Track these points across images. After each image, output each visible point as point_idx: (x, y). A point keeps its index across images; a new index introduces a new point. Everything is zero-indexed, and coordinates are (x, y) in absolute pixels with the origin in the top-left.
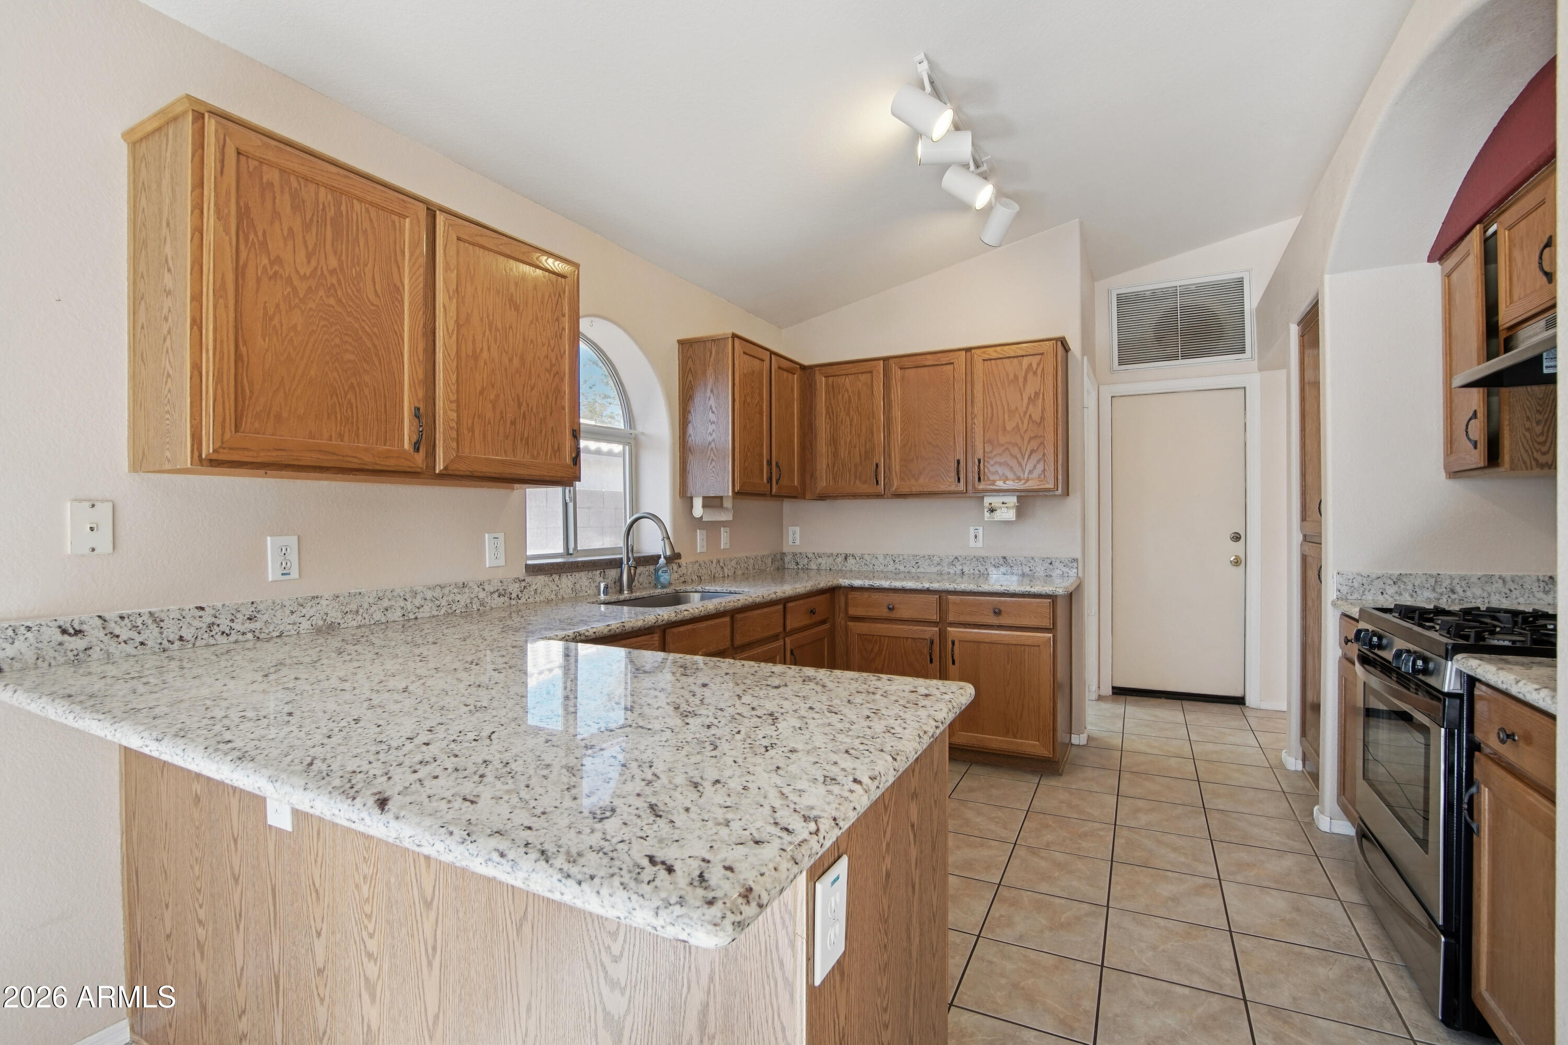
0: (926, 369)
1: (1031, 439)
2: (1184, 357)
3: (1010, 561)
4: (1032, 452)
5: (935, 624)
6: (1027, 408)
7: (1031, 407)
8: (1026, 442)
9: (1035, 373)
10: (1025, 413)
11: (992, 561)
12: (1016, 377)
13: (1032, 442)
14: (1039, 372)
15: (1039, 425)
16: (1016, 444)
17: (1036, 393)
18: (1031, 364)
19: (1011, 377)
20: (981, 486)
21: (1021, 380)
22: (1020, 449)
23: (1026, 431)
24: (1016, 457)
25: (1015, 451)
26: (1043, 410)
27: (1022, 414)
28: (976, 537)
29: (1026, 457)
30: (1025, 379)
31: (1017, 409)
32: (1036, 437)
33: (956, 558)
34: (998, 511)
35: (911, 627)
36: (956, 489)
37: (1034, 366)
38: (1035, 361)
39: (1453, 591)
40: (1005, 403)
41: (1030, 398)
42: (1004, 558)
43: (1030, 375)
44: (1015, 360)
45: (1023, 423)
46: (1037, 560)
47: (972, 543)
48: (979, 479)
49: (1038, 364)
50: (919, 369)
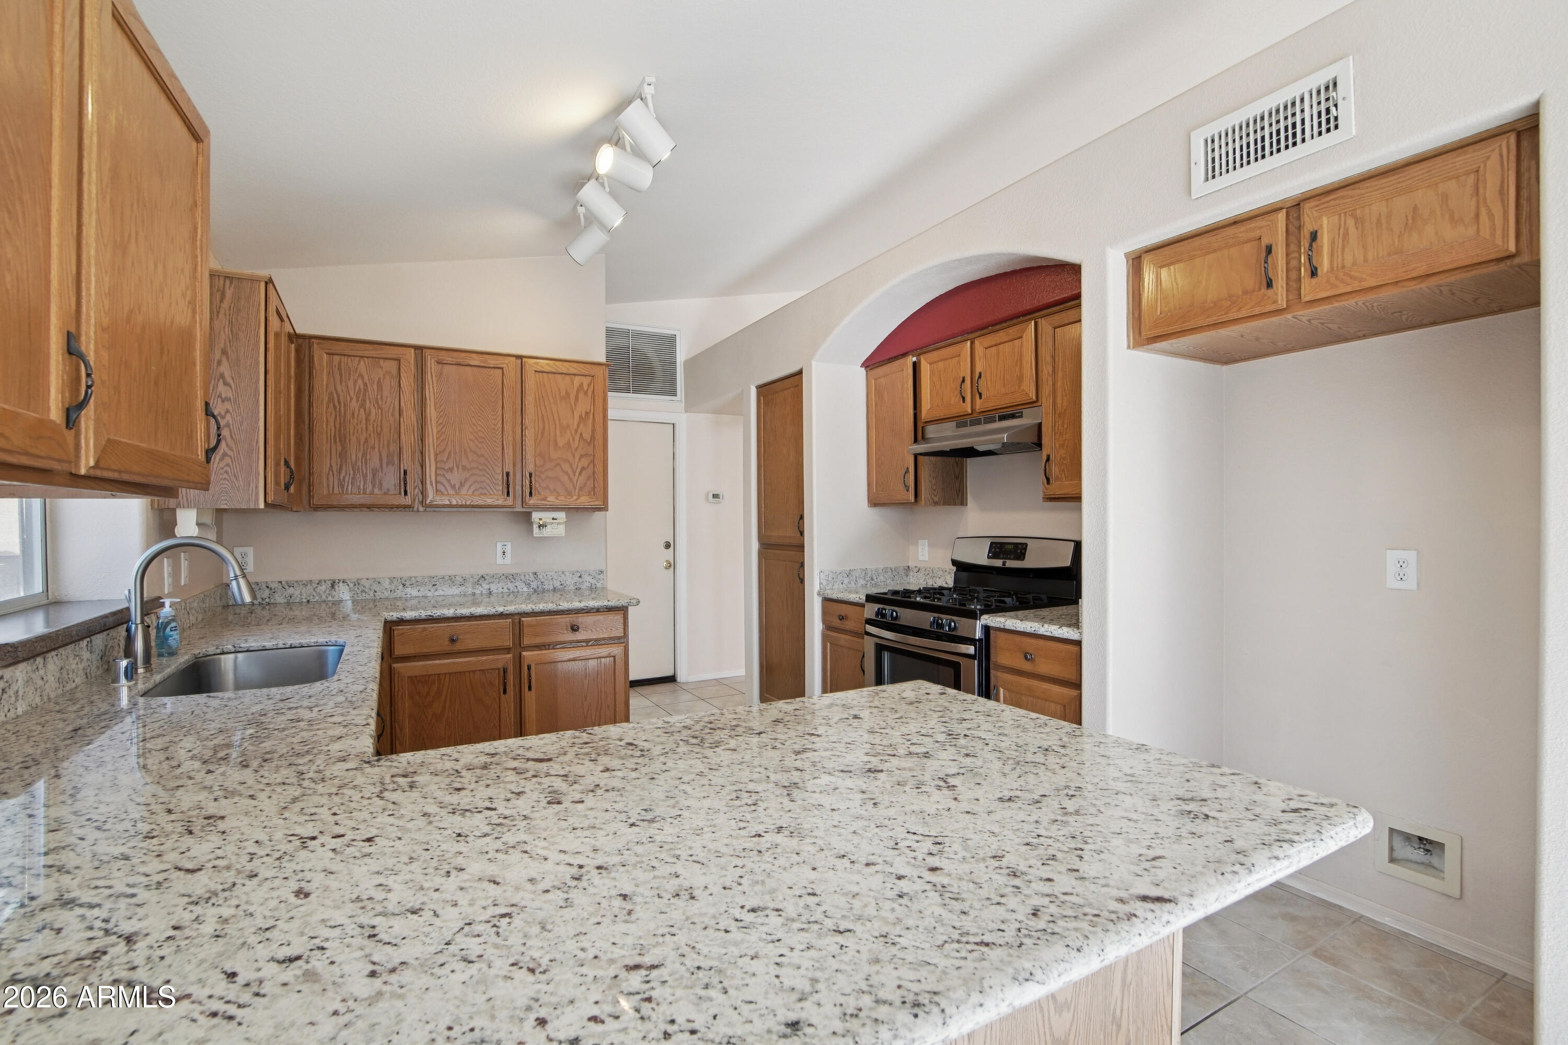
0: (470, 368)
1: (581, 456)
2: (635, 392)
3: (541, 577)
4: (583, 469)
5: (508, 650)
6: (578, 426)
7: (581, 425)
8: (577, 460)
9: (586, 393)
10: (576, 431)
11: (522, 577)
12: (568, 394)
13: (583, 459)
14: (590, 393)
15: (589, 444)
16: (567, 461)
17: (586, 413)
18: (582, 384)
19: (563, 393)
20: (532, 501)
21: (572, 398)
22: (571, 465)
23: (577, 448)
24: (567, 473)
25: (566, 467)
26: (593, 431)
27: (573, 432)
28: (504, 553)
29: (577, 473)
30: (577, 398)
31: (568, 426)
32: (586, 455)
33: (482, 577)
34: (549, 526)
35: (480, 658)
36: (506, 503)
37: (585, 387)
38: (586, 381)
39: (872, 579)
40: (556, 418)
41: (581, 417)
42: (535, 574)
43: (581, 395)
44: (567, 377)
45: (574, 440)
46: (567, 573)
47: (500, 560)
48: (531, 494)
49: (589, 385)
50: (461, 368)
